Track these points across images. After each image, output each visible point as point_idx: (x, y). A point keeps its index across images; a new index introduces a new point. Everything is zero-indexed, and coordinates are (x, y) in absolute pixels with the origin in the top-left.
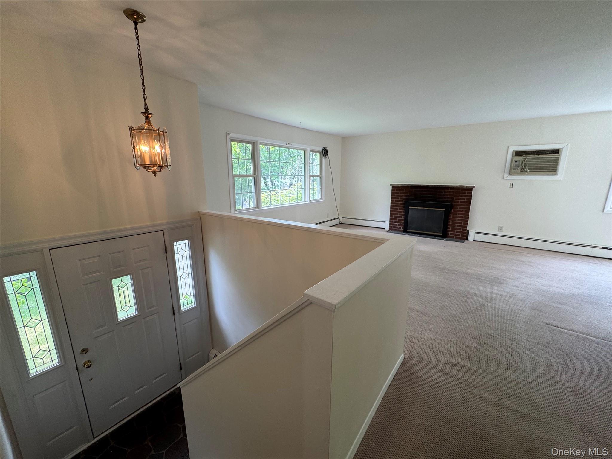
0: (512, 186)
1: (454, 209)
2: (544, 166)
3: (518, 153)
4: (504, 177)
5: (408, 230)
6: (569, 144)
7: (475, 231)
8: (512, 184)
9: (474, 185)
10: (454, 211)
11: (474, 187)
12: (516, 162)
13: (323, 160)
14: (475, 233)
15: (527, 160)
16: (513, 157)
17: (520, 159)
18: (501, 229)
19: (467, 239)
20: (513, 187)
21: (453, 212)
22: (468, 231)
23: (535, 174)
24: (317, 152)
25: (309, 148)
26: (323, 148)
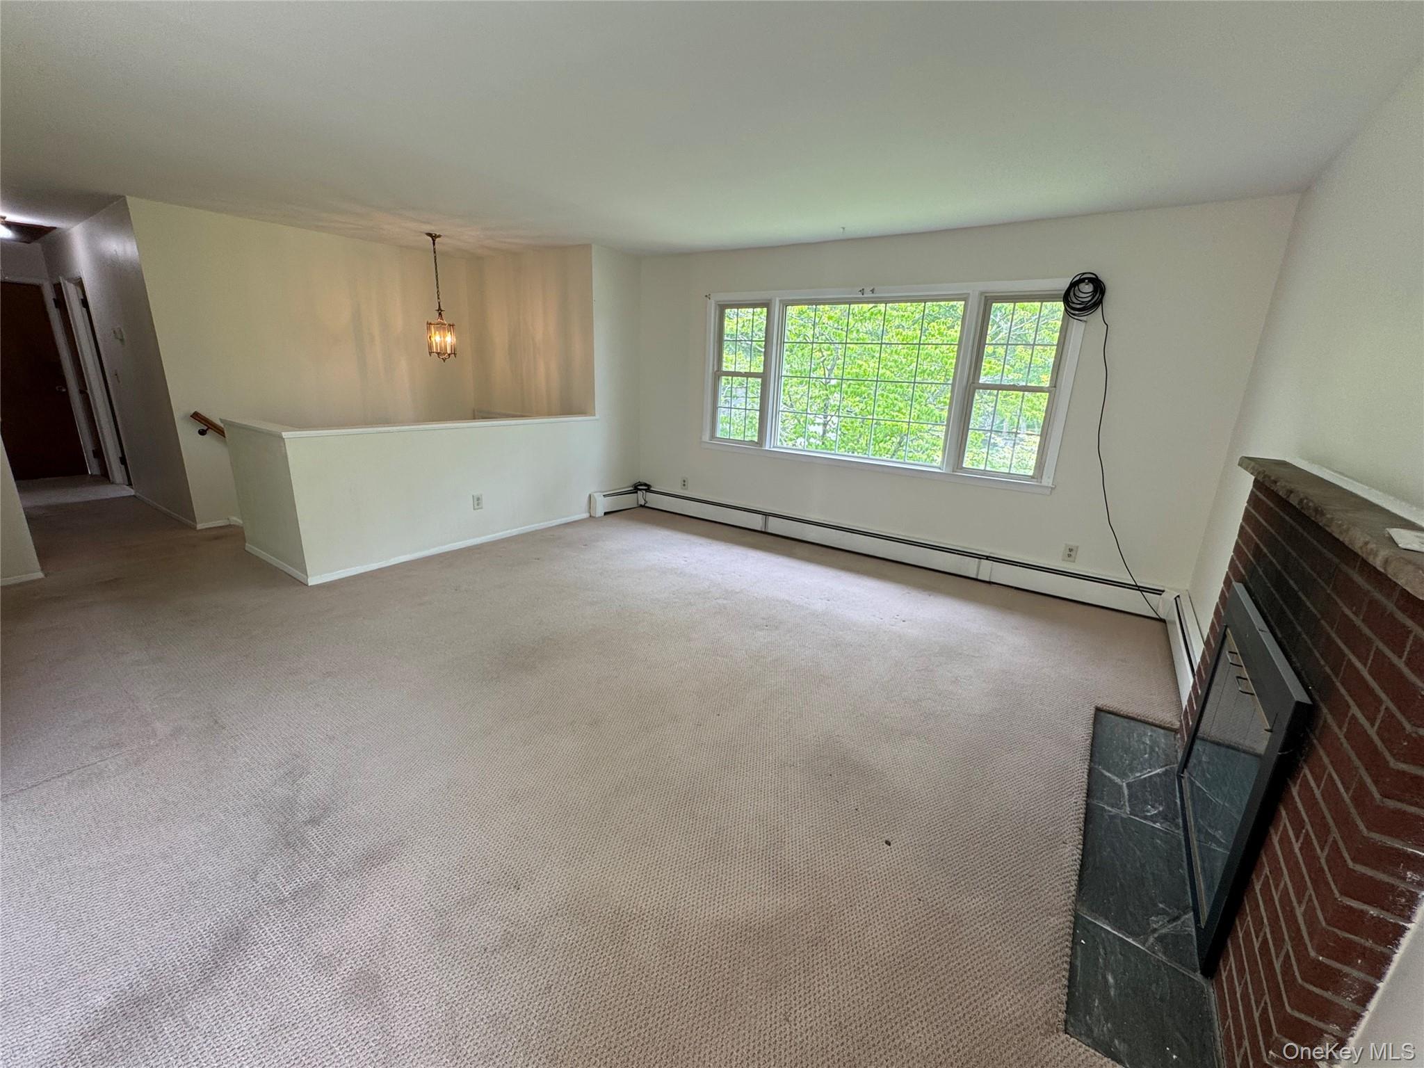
13: (1076, 327)
24: (1043, 297)
25: (976, 288)
26: (1077, 278)
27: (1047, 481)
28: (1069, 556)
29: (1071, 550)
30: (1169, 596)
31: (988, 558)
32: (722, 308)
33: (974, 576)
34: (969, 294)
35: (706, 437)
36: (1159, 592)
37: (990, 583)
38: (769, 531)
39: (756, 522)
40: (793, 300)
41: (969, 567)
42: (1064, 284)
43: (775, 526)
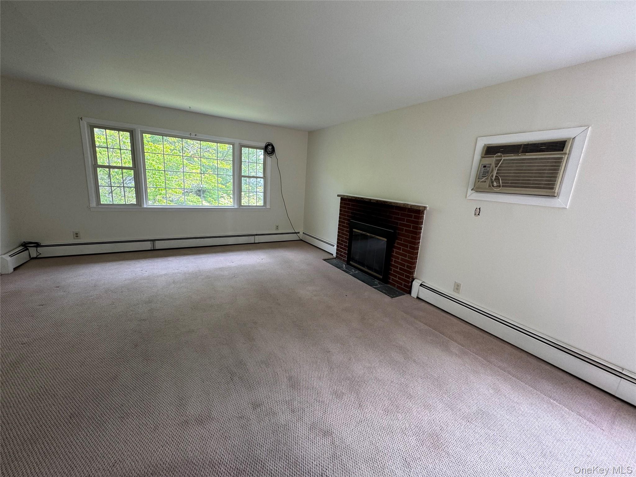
0: (478, 212)
1: (398, 241)
2: (531, 177)
3: (490, 150)
4: (467, 196)
5: (351, 262)
6: (590, 128)
7: (421, 282)
8: (478, 208)
9: (427, 206)
10: (398, 244)
11: (425, 207)
12: (485, 167)
13: (269, 159)
14: (421, 285)
15: (502, 164)
16: (482, 157)
17: (491, 160)
18: (457, 287)
19: (410, 292)
20: (480, 214)
21: (396, 245)
22: (413, 279)
23: (513, 192)
24: (257, 148)
25: (237, 142)
26: (267, 144)
27: (268, 207)
28: (277, 228)
29: (277, 227)
30: (301, 233)
31: (256, 235)
32: (92, 127)
33: (253, 242)
34: (235, 143)
35: (93, 204)
36: (299, 233)
37: (259, 243)
38: (157, 248)
39: (148, 246)
40: (146, 131)
41: (251, 240)
42: (263, 145)
43: (159, 245)
